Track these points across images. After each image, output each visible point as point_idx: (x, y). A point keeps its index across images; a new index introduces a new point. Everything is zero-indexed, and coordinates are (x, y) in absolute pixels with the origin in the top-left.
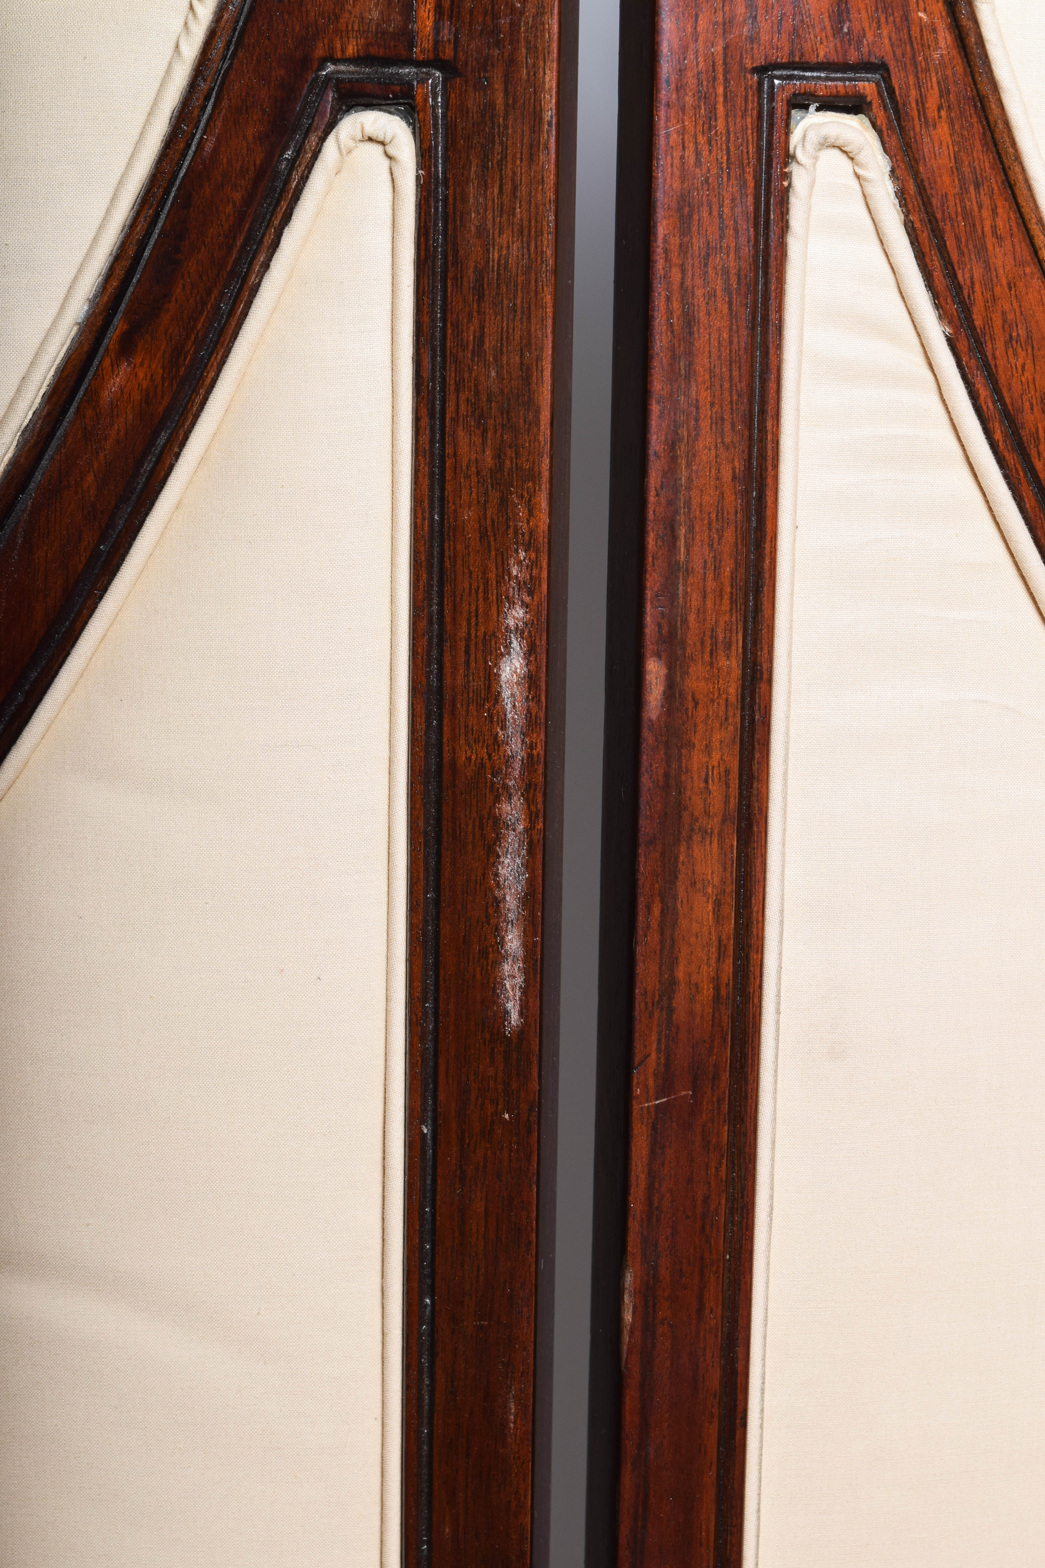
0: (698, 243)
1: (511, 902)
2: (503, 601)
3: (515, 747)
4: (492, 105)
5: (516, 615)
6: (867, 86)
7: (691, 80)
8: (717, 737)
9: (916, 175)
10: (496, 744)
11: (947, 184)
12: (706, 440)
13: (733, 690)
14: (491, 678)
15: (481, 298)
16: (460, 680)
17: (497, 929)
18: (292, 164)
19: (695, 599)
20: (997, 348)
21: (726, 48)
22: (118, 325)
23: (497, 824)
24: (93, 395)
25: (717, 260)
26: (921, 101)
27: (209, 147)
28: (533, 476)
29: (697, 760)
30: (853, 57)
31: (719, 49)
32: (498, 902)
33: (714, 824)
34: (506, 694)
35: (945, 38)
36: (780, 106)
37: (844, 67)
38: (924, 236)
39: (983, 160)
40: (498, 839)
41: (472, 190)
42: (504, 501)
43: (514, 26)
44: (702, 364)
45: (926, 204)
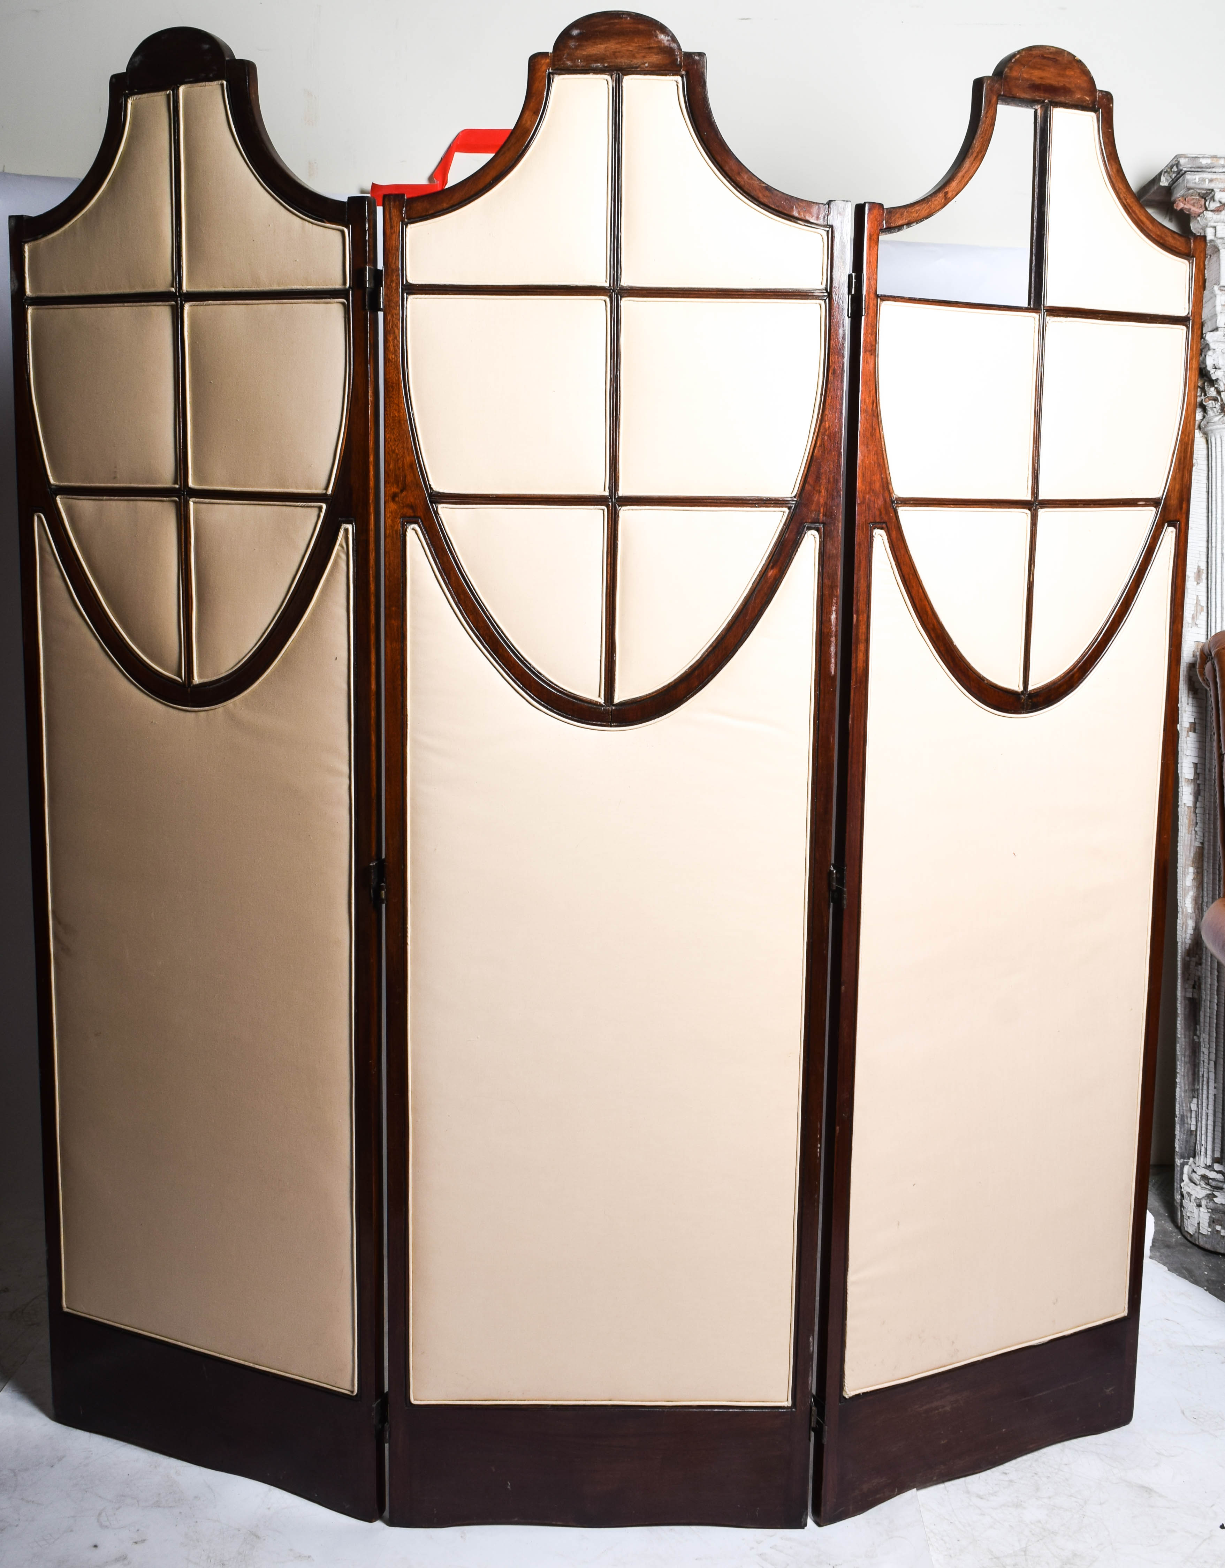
0: (861, 550)
1: (833, 654)
2: (832, 606)
3: (834, 629)
4: (831, 529)
5: (834, 608)
6: (884, 525)
7: (860, 525)
8: (863, 627)
9: (890, 538)
10: (831, 629)
11: (895, 540)
12: (862, 581)
13: (866, 619)
14: (830, 618)
15: (829, 559)
16: (825, 619)
17: (830, 659)
18: (799, 539)
19: (861, 605)
20: (902, 565)
21: (865, 520)
22: (771, 564)
23: (831, 641)
24: (767, 575)
25: (864, 552)
26: (891, 528)
27: (786, 536)
28: (837, 586)
29: (860, 631)
30: (882, 521)
31: (864, 521)
32: (830, 654)
33: (863, 641)
34: (832, 621)
35: (894, 518)
36: (872, 529)
37: (881, 523)
38: (892, 548)
39: (899, 536)
40: (831, 644)
41: (828, 542)
42: (832, 590)
43: (835, 518)
44: (862, 569)
45: (892, 543)
